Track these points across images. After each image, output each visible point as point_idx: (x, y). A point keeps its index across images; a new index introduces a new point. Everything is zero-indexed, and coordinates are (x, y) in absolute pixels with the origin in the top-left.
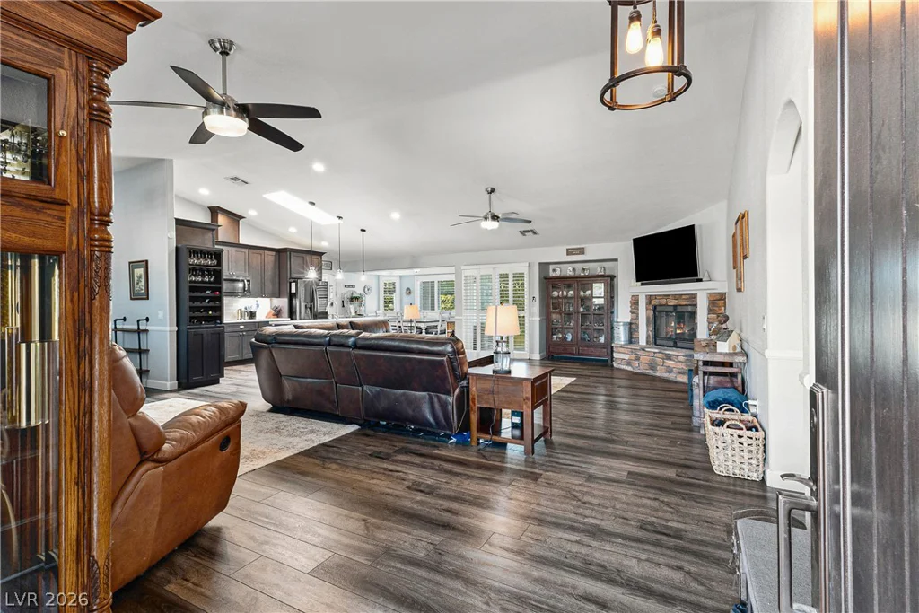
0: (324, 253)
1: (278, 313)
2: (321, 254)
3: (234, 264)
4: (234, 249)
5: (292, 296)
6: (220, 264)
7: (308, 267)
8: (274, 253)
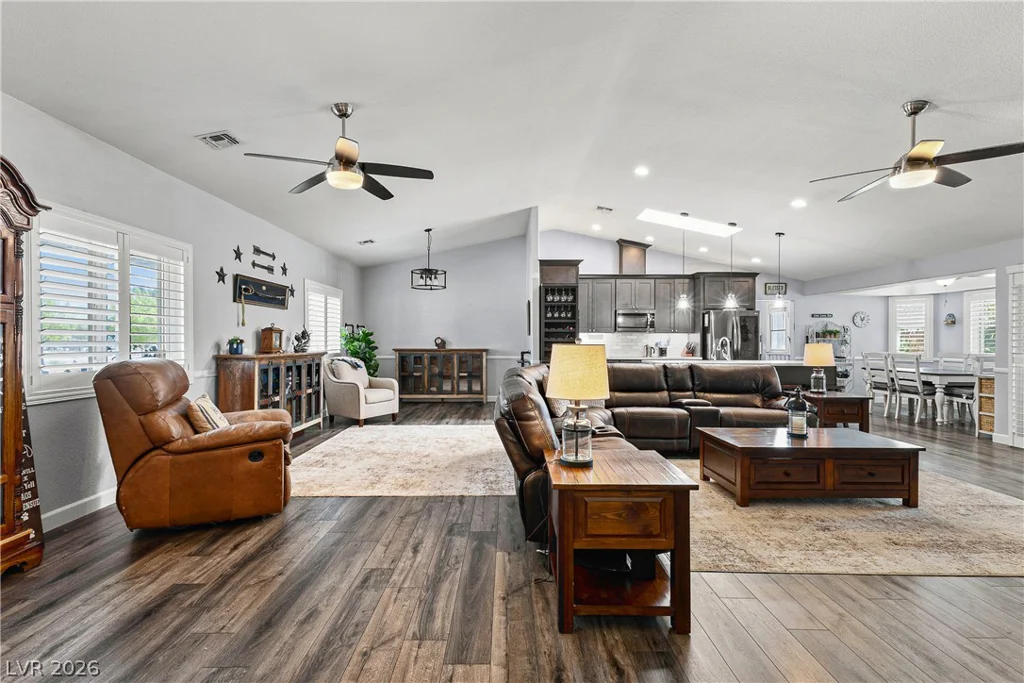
0: (756, 274)
1: (691, 351)
2: (753, 275)
3: (637, 297)
4: (638, 281)
5: (705, 331)
6: (575, 300)
7: (726, 294)
8: (687, 281)
